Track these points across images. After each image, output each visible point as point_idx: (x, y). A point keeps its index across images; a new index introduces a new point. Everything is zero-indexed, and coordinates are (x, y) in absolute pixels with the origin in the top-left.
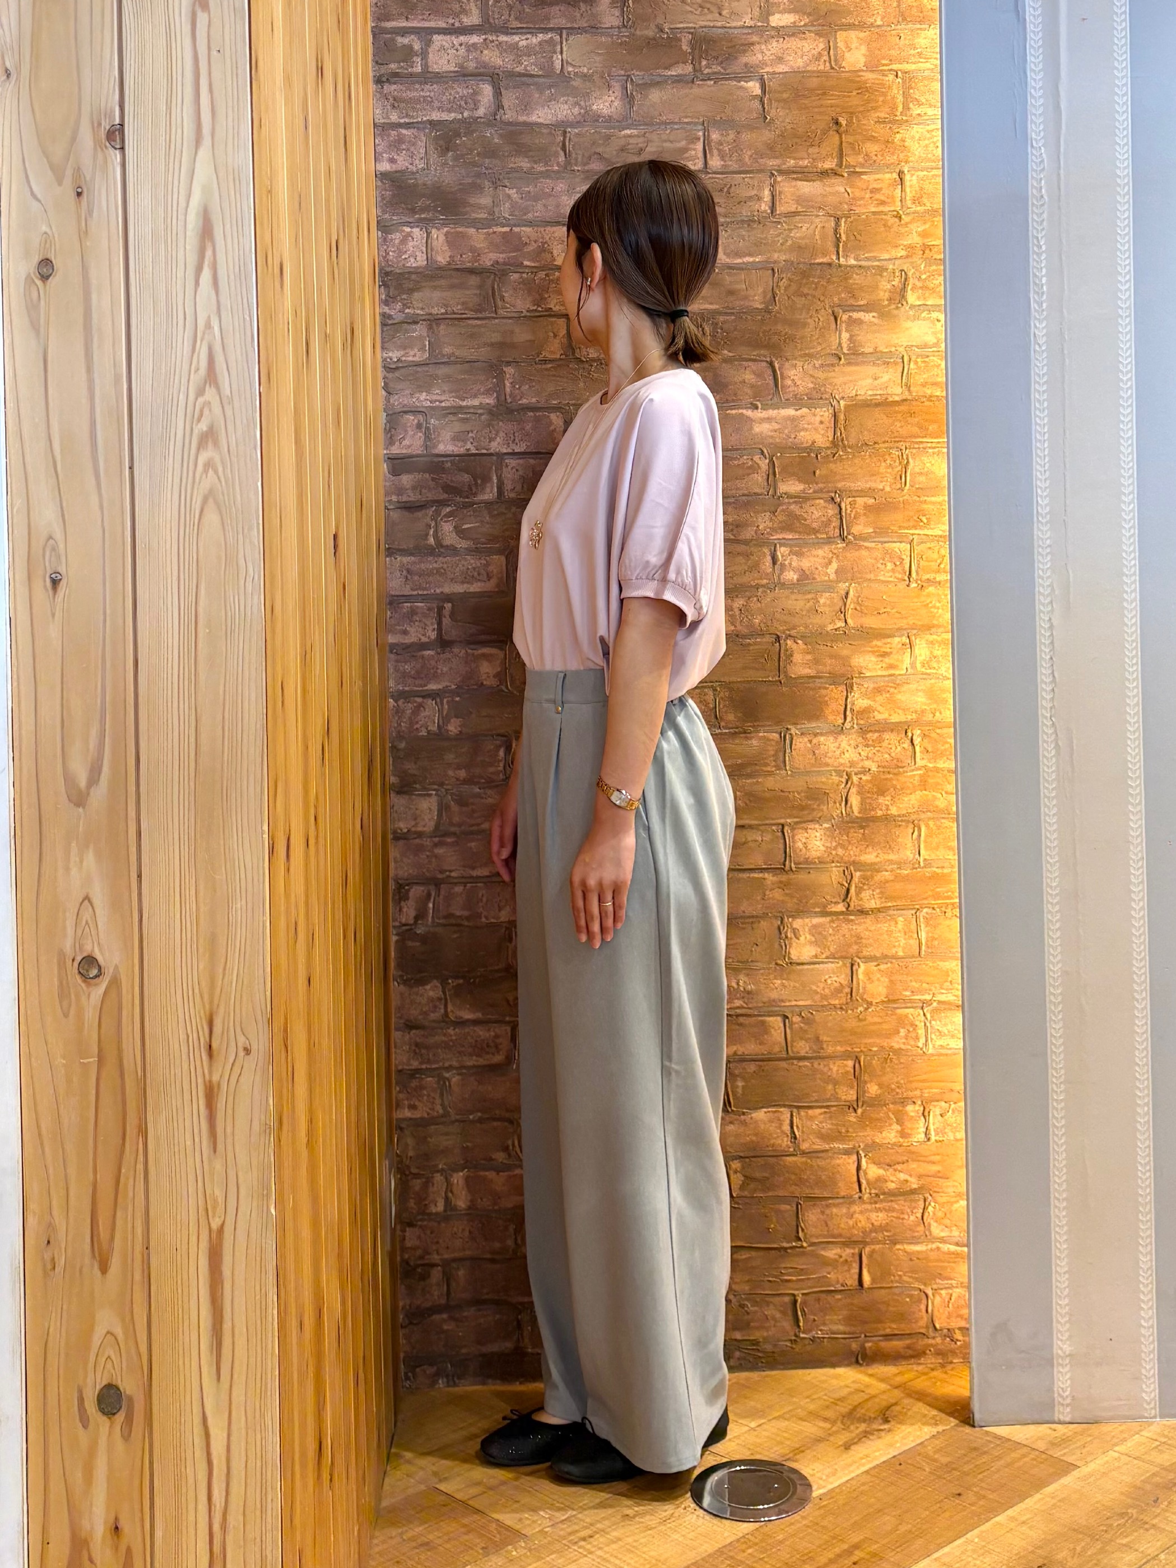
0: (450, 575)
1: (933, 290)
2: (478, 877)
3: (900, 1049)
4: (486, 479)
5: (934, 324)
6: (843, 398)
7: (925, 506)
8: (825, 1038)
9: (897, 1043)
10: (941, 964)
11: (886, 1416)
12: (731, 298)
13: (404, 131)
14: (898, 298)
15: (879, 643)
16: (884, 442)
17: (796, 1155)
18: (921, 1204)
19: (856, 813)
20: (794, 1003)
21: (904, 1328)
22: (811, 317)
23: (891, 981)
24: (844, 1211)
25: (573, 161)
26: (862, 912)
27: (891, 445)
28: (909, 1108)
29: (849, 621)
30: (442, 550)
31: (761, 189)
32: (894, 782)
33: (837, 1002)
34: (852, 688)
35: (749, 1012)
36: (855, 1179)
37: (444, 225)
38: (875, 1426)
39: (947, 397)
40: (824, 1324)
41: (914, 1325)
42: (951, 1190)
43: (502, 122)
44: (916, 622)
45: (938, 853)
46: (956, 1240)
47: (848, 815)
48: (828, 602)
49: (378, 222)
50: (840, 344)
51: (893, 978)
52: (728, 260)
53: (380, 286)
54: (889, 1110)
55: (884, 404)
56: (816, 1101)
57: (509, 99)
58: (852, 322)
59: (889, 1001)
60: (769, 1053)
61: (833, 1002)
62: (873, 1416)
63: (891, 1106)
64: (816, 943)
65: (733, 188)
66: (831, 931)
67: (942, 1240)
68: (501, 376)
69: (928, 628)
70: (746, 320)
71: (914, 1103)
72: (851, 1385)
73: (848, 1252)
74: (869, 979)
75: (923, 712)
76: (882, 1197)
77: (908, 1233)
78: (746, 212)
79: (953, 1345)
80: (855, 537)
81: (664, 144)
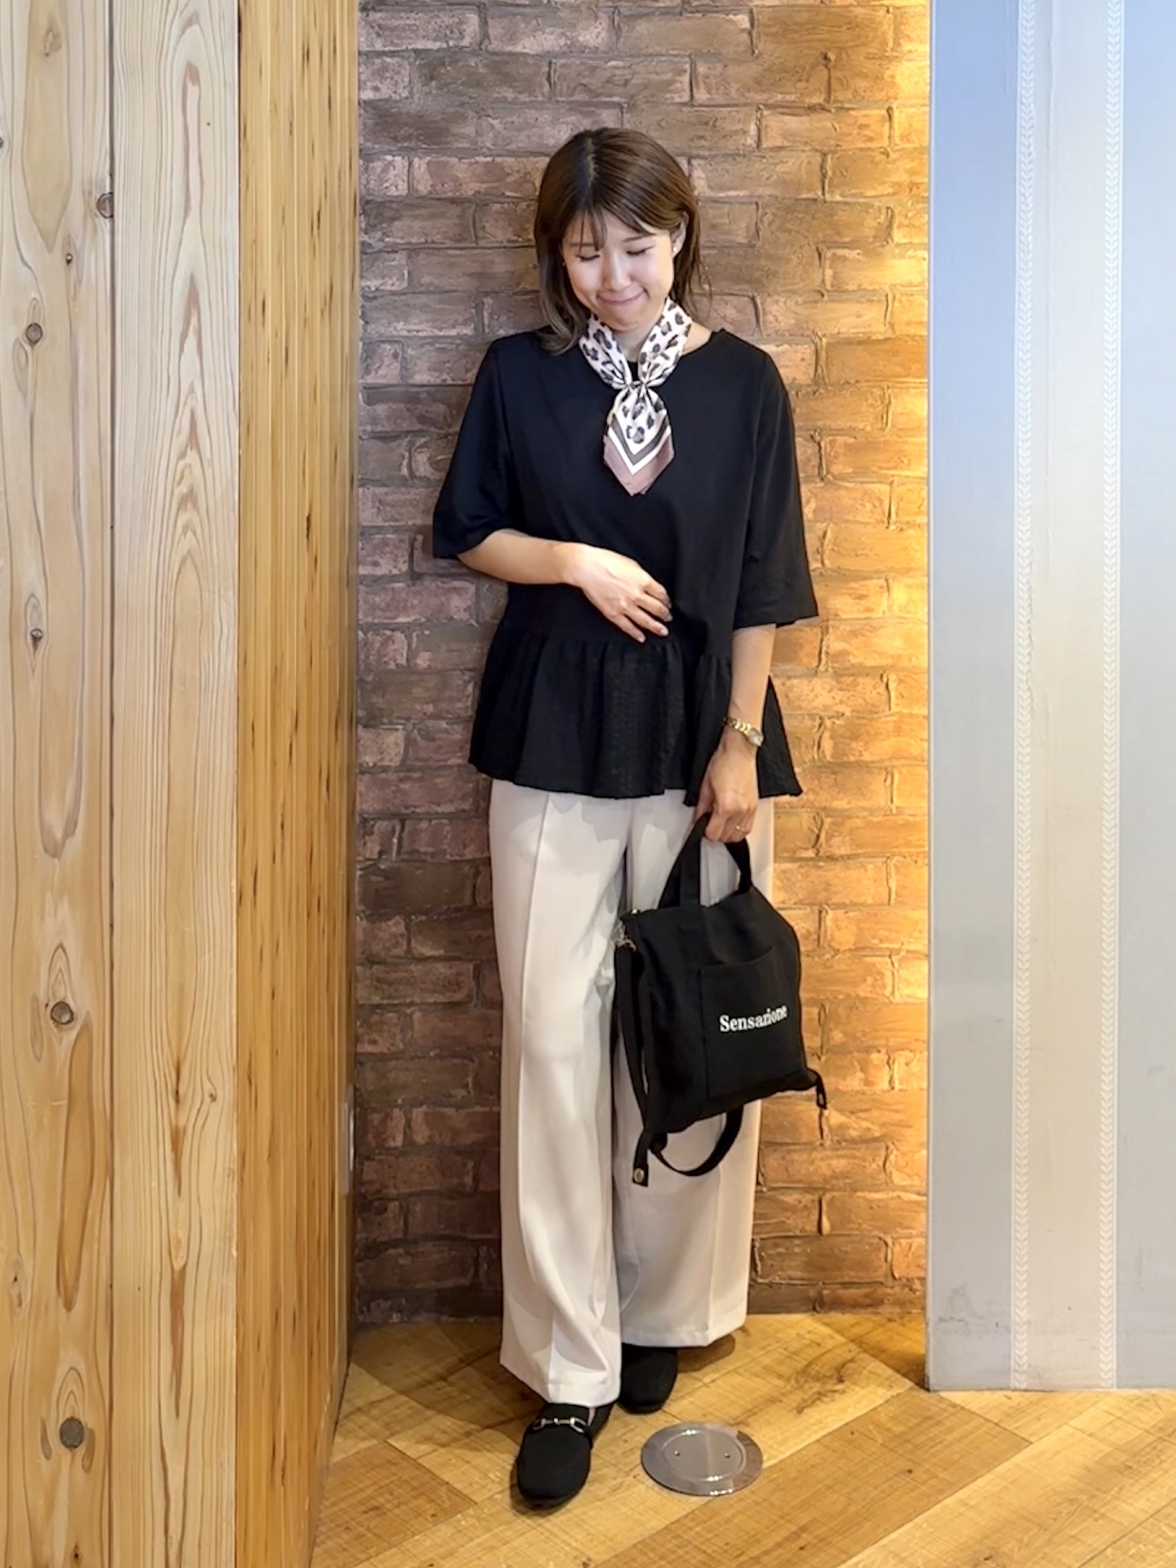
1: (919, 229)
2: (443, 813)
3: (867, 997)
5: (918, 262)
6: (825, 335)
7: (906, 447)
9: (863, 991)
10: (910, 912)
11: (840, 1374)
12: (715, 233)
13: (388, 60)
14: (883, 236)
15: (855, 585)
16: (866, 381)
18: (883, 1153)
19: (828, 760)
21: (865, 1276)
22: (794, 253)
23: (861, 930)
24: (805, 1156)
25: (558, 92)
26: (832, 858)
27: (873, 384)
28: (874, 1056)
29: (827, 562)
30: (415, 481)
31: (746, 122)
32: (868, 728)
34: (828, 631)
36: (817, 1125)
37: (426, 154)
38: (828, 1387)
40: (782, 1269)
41: (873, 1274)
42: (911, 1139)
43: (487, 51)
44: (894, 565)
45: (911, 801)
46: (917, 1189)
47: (820, 762)
49: (359, 150)
50: (824, 281)
51: (861, 926)
52: (713, 194)
53: (360, 215)
54: (853, 1057)
55: (867, 342)
57: (496, 28)
58: (836, 259)
59: (857, 949)
62: (828, 1374)
63: (856, 1054)
64: (783, 889)
65: (719, 121)
66: (799, 878)
67: (904, 1189)
68: (479, 307)
69: (907, 571)
70: (729, 255)
71: (879, 1051)
72: (808, 1336)
73: (808, 1198)
74: (837, 926)
75: (899, 657)
76: (844, 1144)
77: (870, 1181)
78: (731, 146)
79: (912, 1296)
80: (834, 477)
81: (651, 76)
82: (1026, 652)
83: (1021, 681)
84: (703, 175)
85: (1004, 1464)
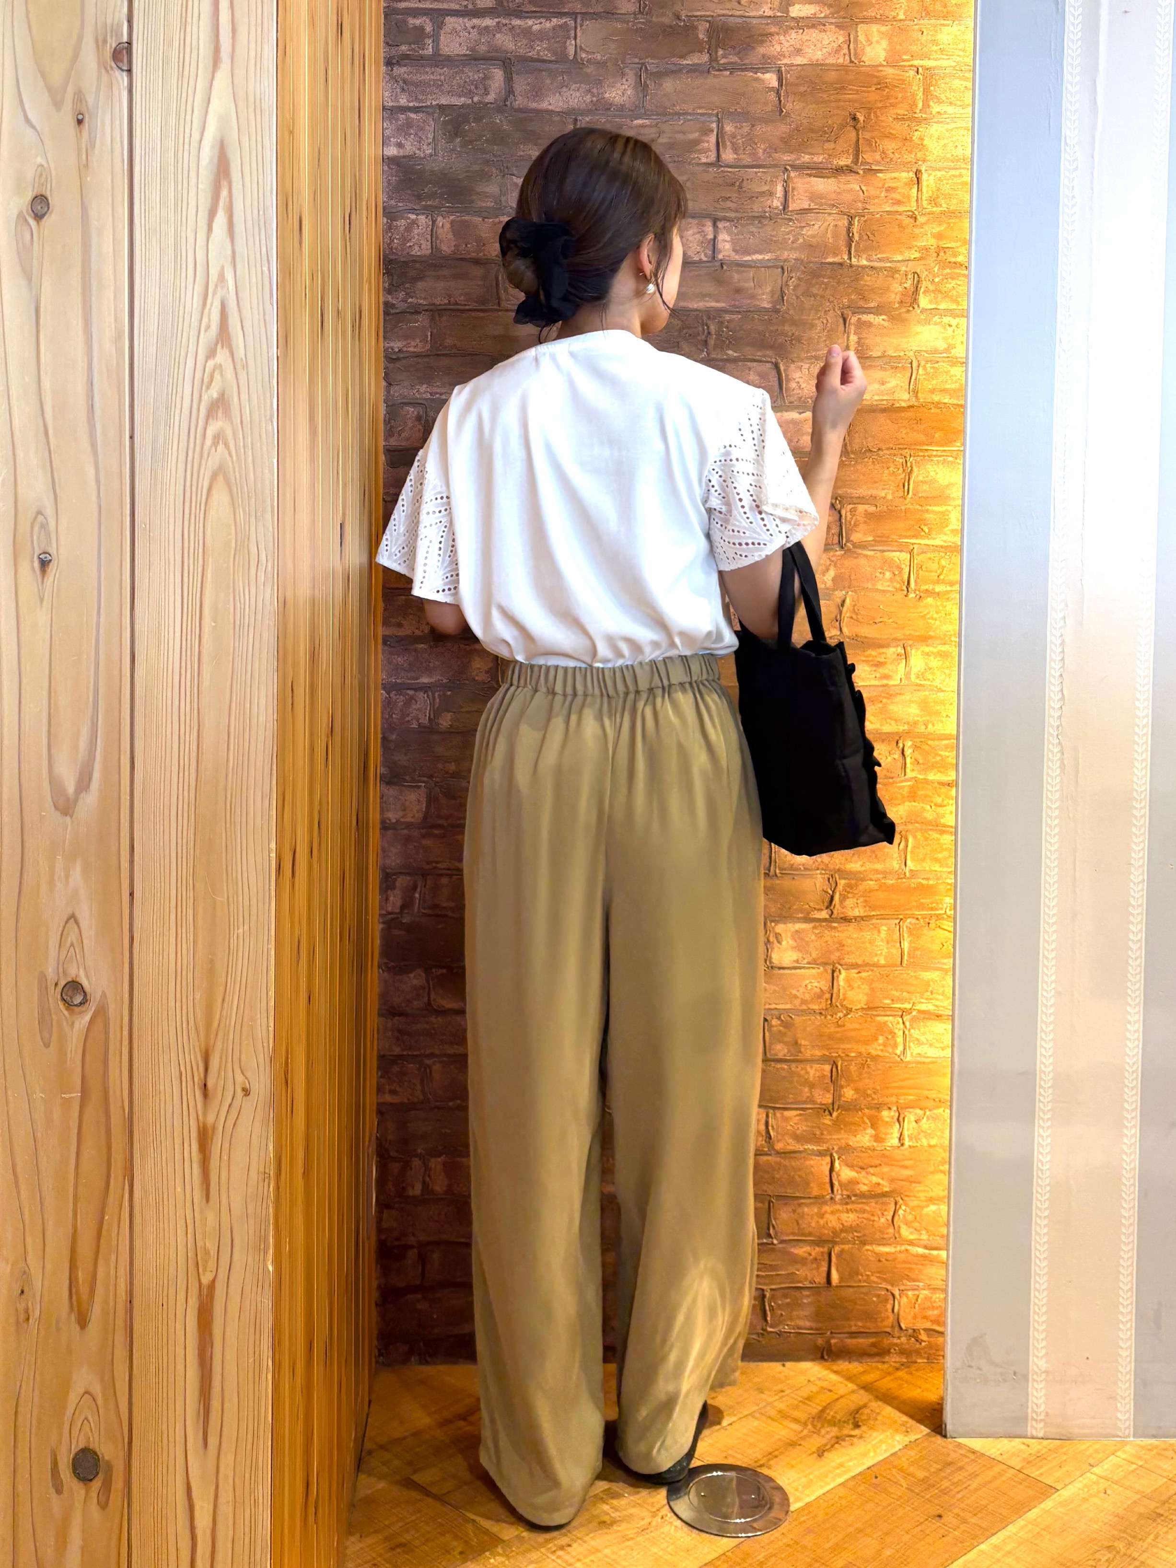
1: (946, 294)
3: (878, 1056)
5: (945, 328)
7: (927, 516)
8: (803, 1042)
9: (875, 1049)
10: (923, 974)
11: (856, 1419)
12: (737, 296)
13: (413, 116)
14: (910, 301)
15: (874, 653)
16: (888, 449)
17: (770, 1155)
18: (892, 1207)
20: (773, 1006)
21: (872, 1326)
22: (819, 318)
23: (872, 989)
24: (816, 1210)
26: (846, 920)
27: (895, 452)
28: (885, 1114)
29: (845, 630)
31: (774, 184)
32: (883, 793)
33: (816, 1007)
36: (827, 1179)
37: (450, 213)
38: (846, 1432)
40: (791, 1319)
41: (880, 1324)
42: (922, 1195)
43: (512, 108)
44: (912, 632)
45: (924, 862)
46: (924, 1243)
49: (384, 208)
51: (873, 986)
52: (737, 257)
53: (384, 274)
54: (864, 1114)
55: (890, 410)
56: (791, 1103)
57: (520, 85)
58: (860, 324)
59: (869, 1009)
61: (813, 1007)
62: (844, 1419)
63: (866, 1111)
64: (797, 948)
65: (745, 184)
66: (813, 937)
67: (911, 1243)
69: (925, 639)
70: (753, 319)
71: (890, 1109)
72: (818, 1383)
73: (816, 1251)
74: (850, 986)
75: (915, 723)
76: (853, 1198)
77: (877, 1236)
78: (757, 208)
79: (918, 1346)
80: (854, 545)
81: (676, 136)
83: (1050, 734)
84: (728, 238)
85: (1033, 1511)
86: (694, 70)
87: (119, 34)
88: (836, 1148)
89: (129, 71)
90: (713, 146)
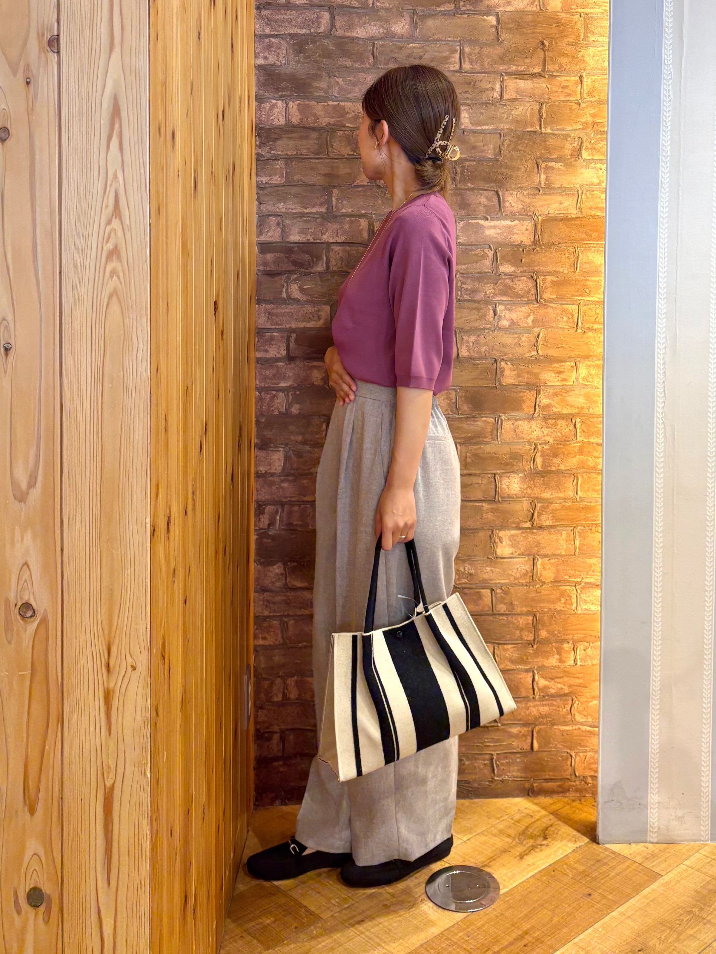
0: (295, 317)
1: (599, 151)
2: (307, 501)
3: (561, 610)
4: (319, 258)
5: (598, 171)
6: (540, 215)
7: (588, 283)
8: (516, 603)
9: (559, 606)
10: (588, 560)
11: (545, 834)
12: (473, 151)
13: (273, 40)
14: (575, 153)
15: (557, 365)
16: (564, 243)
18: (570, 702)
19: (540, 468)
20: (498, 581)
21: (558, 775)
22: (522, 164)
23: (558, 570)
24: (524, 705)
25: (378, 62)
26: (541, 528)
27: (569, 245)
28: (565, 645)
29: (539, 351)
30: (291, 301)
31: (494, 83)
32: (563, 450)
33: (524, 581)
34: (539, 391)
35: (470, 586)
36: (531, 686)
37: (297, 99)
38: (538, 843)
39: (605, 216)
40: (509, 772)
41: (563, 773)
42: (587, 695)
43: (334, 36)
44: (580, 353)
45: (588, 493)
46: (590, 724)
47: (534, 469)
48: (527, 339)
49: (255, 97)
50: (540, 182)
51: (558, 568)
52: (472, 127)
53: (256, 136)
54: (553, 646)
55: (566, 220)
56: (509, 640)
57: (340, 22)
58: (547, 168)
59: (555, 582)
60: (482, 611)
61: (521, 581)
62: (537, 834)
63: (554, 644)
64: (512, 546)
65: (477, 83)
66: (522, 539)
67: (582, 724)
68: (330, 195)
69: (587, 357)
70: (483, 165)
71: (568, 643)
72: (525, 811)
73: (524, 730)
74: (544, 568)
75: (582, 408)
76: (547, 697)
77: (562, 719)
78: (484, 98)
79: (586, 786)
80: (545, 301)
81: (436, 54)
82: (661, 401)
83: (658, 417)
84: (467, 115)
85: (647, 889)
86: (445, 14)
87: (51, 29)
88: (536, 667)
89: (58, 52)
90: (458, 60)
